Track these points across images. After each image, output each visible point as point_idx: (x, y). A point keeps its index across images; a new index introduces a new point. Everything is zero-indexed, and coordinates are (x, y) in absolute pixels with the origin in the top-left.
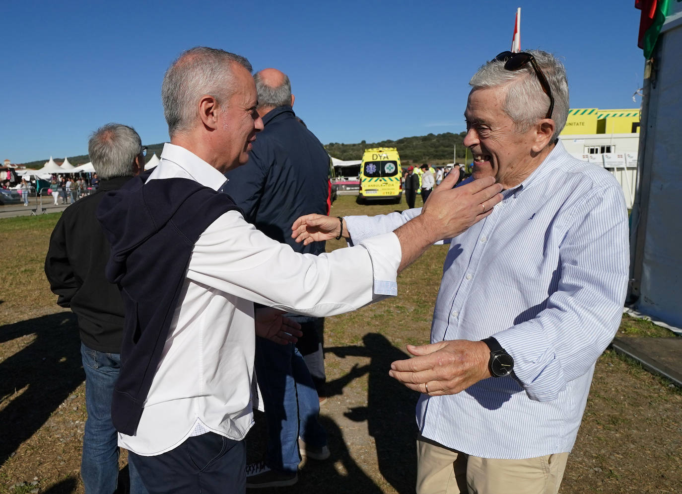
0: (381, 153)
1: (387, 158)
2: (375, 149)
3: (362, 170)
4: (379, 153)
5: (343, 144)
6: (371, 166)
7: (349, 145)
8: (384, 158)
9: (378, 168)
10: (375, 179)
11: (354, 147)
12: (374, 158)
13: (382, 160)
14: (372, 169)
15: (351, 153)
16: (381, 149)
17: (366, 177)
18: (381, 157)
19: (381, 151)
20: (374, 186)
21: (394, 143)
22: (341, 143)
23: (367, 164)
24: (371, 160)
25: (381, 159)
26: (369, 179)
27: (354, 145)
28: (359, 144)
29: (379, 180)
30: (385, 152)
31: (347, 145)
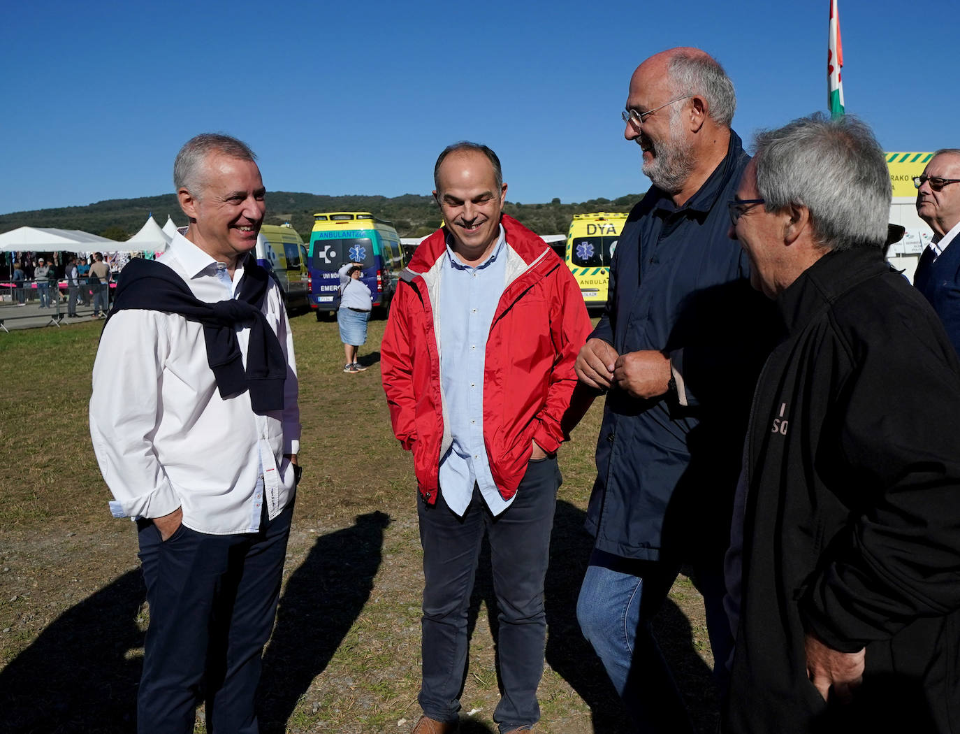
0: (603, 222)
1: (614, 231)
2: (591, 215)
3: (569, 252)
4: (600, 222)
5: (518, 205)
6: (585, 245)
7: (531, 207)
8: (609, 231)
9: (597, 250)
10: (593, 269)
11: (540, 211)
12: (590, 232)
13: (605, 234)
14: (586, 251)
15: (534, 220)
16: (601, 215)
17: (576, 267)
18: (602, 229)
19: (601, 219)
20: (591, 282)
21: (610, 204)
22: (515, 203)
23: (578, 241)
24: (586, 235)
25: (602, 233)
26: (582, 269)
27: (539, 206)
28: (548, 205)
29: (599, 272)
30: (610, 221)
31: (525, 207)
